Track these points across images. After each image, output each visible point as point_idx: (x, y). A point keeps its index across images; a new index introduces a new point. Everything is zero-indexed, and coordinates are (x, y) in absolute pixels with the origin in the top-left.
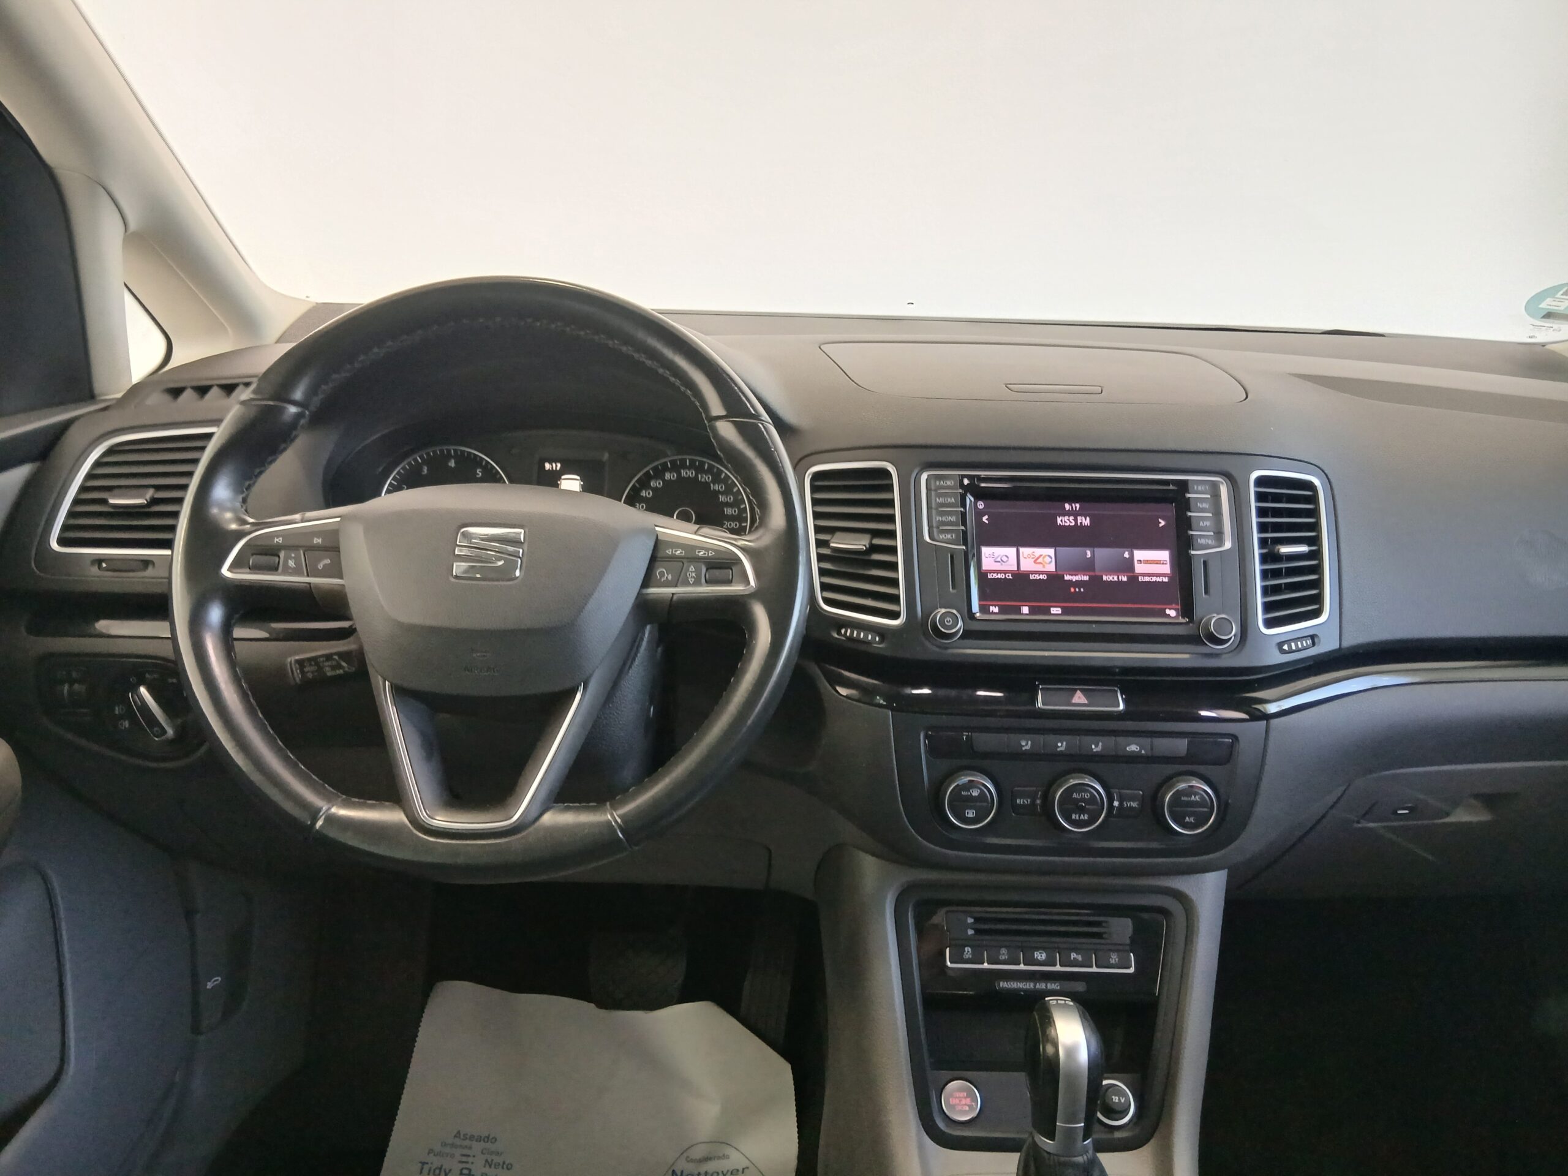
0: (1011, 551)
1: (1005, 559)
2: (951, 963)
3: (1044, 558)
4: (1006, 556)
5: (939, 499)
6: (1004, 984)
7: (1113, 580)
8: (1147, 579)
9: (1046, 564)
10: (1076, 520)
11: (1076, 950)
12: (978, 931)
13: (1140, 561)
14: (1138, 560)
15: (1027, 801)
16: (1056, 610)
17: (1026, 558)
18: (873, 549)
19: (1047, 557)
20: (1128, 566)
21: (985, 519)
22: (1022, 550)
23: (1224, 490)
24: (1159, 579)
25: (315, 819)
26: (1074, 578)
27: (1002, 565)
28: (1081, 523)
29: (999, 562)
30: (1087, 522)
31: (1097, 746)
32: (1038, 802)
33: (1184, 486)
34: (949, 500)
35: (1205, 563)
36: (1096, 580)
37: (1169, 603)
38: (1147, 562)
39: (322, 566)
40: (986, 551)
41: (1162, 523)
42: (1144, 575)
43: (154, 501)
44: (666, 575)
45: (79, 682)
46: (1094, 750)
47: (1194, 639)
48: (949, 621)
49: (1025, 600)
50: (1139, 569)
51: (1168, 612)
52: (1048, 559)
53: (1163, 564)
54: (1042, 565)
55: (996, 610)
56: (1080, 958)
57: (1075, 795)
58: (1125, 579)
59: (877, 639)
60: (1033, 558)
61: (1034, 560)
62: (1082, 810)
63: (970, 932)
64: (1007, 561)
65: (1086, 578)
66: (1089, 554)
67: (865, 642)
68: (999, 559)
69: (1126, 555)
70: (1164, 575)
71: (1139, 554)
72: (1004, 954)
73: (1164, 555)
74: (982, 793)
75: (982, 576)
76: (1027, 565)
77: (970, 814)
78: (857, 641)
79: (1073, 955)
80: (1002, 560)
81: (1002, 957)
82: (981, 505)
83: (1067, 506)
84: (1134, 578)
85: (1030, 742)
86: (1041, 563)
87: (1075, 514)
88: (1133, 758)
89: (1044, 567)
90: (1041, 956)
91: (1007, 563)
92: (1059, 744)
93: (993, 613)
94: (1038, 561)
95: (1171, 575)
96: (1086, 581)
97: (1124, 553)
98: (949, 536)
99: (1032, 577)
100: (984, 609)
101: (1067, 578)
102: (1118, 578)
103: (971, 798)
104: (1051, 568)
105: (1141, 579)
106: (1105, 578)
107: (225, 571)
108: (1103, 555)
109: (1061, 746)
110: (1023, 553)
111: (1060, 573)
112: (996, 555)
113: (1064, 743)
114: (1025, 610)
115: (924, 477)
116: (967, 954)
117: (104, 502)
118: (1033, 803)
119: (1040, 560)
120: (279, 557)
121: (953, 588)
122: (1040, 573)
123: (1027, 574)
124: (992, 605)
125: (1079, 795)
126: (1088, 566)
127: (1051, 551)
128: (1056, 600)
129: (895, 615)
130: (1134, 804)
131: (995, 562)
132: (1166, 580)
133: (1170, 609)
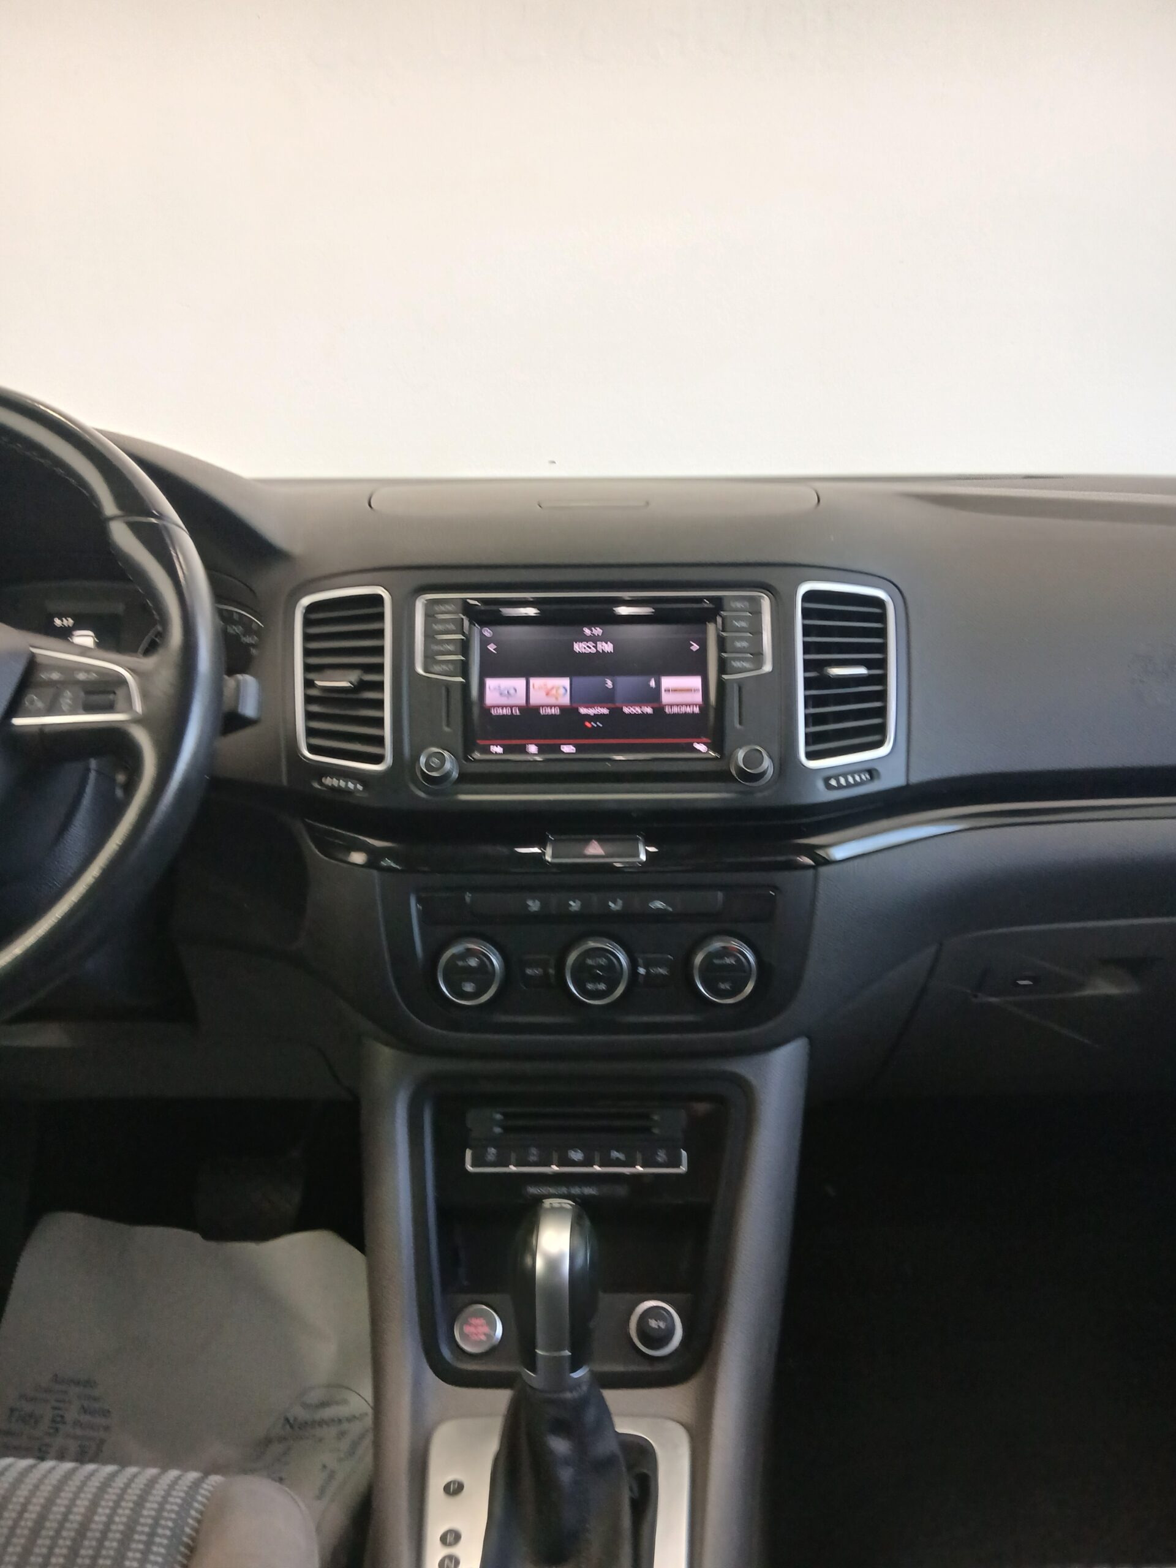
0: (519, 683)
1: (512, 692)
2: (473, 1166)
3: (557, 689)
4: (514, 688)
5: (438, 625)
7: (635, 712)
8: (675, 710)
9: (560, 696)
10: (596, 646)
11: (619, 1147)
12: (507, 1129)
13: (668, 689)
14: (665, 689)
15: (539, 971)
16: (568, 749)
17: (536, 690)
19: (562, 688)
21: (491, 648)
22: (532, 681)
23: (765, 606)
24: (689, 710)
26: (591, 712)
27: (508, 699)
28: (602, 650)
29: (506, 695)
30: (608, 647)
31: (615, 904)
32: (551, 971)
33: (718, 602)
34: (449, 627)
35: (740, 688)
36: (616, 712)
37: (698, 737)
38: (675, 690)
40: (491, 683)
42: (671, 706)
46: (613, 909)
47: (722, 776)
48: (435, 761)
49: (531, 737)
50: (666, 698)
51: (697, 746)
52: (562, 691)
53: (693, 692)
54: (555, 698)
55: (498, 749)
56: (623, 1157)
57: (589, 962)
58: (649, 710)
59: (359, 787)
60: (544, 690)
61: (546, 692)
62: (597, 979)
63: (498, 1130)
65: (605, 711)
66: (609, 684)
67: (347, 792)
68: (505, 692)
69: (653, 683)
70: (694, 705)
71: (667, 682)
72: (533, 1154)
73: (694, 682)
74: (482, 964)
75: (485, 711)
76: (537, 699)
77: (469, 987)
78: (338, 790)
79: (615, 1154)
80: (508, 693)
81: (533, 1158)
82: (487, 632)
83: (587, 631)
84: (659, 710)
85: (537, 902)
86: (554, 695)
87: (595, 639)
88: (659, 917)
90: (577, 1155)
91: (515, 696)
92: (572, 903)
93: (494, 753)
94: (551, 693)
95: (702, 705)
96: (604, 714)
97: (650, 681)
98: (446, 667)
99: (542, 712)
101: (583, 711)
102: (642, 710)
103: (469, 970)
104: (566, 700)
105: (667, 710)
106: (626, 710)
108: (626, 683)
109: (574, 905)
110: (533, 684)
111: (574, 705)
112: (502, 687)
113: (578, 902)
114: (533, 749)
115: (421, 601)
116: (491, 1156)
118: (546, 974)
121: (448, 725)
122: (552, 706)
123: (536, 709)
124: (493, 745)
125: (595, 961)
126: (608, 697)
127: (565, 682)
128: (568, 737)
129: (378, 759)
130: (663, 971)
131: (502, 695)
132: (697, 710)
133: (700, 743)
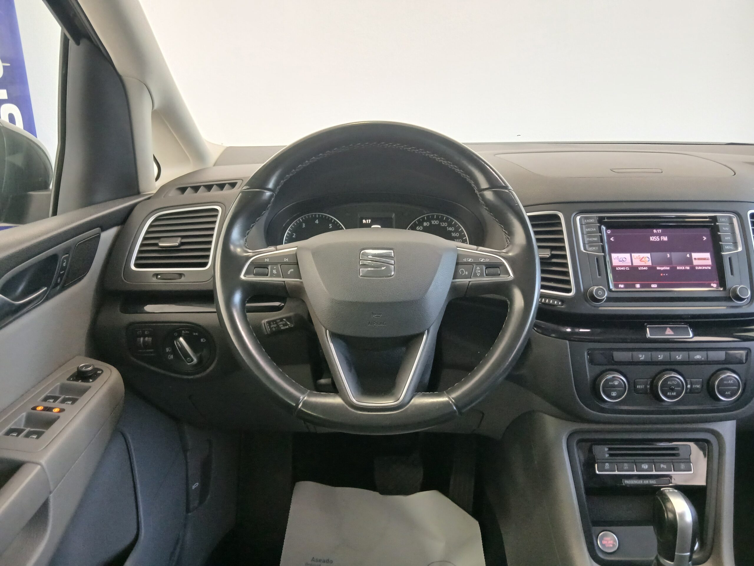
0: (627, 256)
1: (624, 259)
2: (599, 471)
3: (645, 258)
4: (625, 258)
5: (587, 229)
6: (627, 482)
7: (682, 269)
8: (700, 268)
9: (647, 261)
10: (660, 238)
11: (663, 463)
12: (611, 455)
13: (696, 258)
14: (694, 258)
15: (643, 387)
16: (654, 286)
17: (635, 259)
18: (553, 256)
19: (647, 258)
20: (689, 261)
21: (612, 239)
22: (633, 255)
23: (735, 221)
24: (706, 268)
25: (298, 405)
26: (662, 269)
27: (623, 263)
28: (663, 240)
29: (621, 261)
30: (665, 239)
31: (679, 357)
32: (648, 386)
33: (714, 219)
34: (593, 229)
35: (730, 259)
36: (673, 269)
37: (712, 280)
38: (699, 259)
39: (290, 273)
40: (614, 256)
41: (705, 238)
42: (698, 266)
43: (182, 244)
44: (465, 272)
45: (148, 336)
46: (678, 359)
47: (728, 299)
48: (600, 292)
49: (638, 280)
50: (695, 263)
51: (712, 285)
52: (647, 259)
53: (707, 260)
54: (644, 262)
55: (622, 286)
56: (665, 467)
57: (669, 383)
58: (688, 268)
59: (560, 303)
60: (639, 259)
61: (640, 259)
62: (672, 390)
63: (607, 456)
64: (626, 261)
65: (668, 268)
66: (669, 256)
67: (554, 305)
68: (621, 260)
69: (688, 256)
70: (709, 266)
71: (695, 255)
72: (626, 466)
73: (707, 255)
74: (620, 382)
75: (614, 268)
76: (636, 263)
77: (614, 394)
78: (549, 304)
79: (662, 466)
80: (623, 260)
81: (626, 468)
82: (609, 232)
83: (655, 231)
84: (693, 267)
85: (644, 356)
86: (643, 261)
87: (660, 235)
88: (698, 363)
89: (646, 263)
90: (645, 466)
91: (626, 262)
92: (659, 356)
93: (621, 288)
94: (642, 260)
95: (712, 266)
96: (668, 270)
97: (687, 254)
98: (594, 248)
99: (639, 269)
100: (616, 286)
101: (658, 268)
102: (685, 268)
103: (614, 386)
104: (650, 263)
105: (697, 268)
106: (678, 268)
107: (242, 277)
108: (675, 256)
109: (661, 357)
110: (634, 256)
111: (654, 266)
112: (619, 258)
113: (662, 356)
114: (638, 286)
115: (578, 218)
116: (607, 467)
117: (156, 245)
118: (646, 387)
119: (643, 260)
120: (268, 269)
121: (599, 275)
122: (644, 266)
123: (637, 267)
124: (620, 284)
125: (671, 383)
126: (668, 262)
127: (648, 255)
128: (654, 281)
129: (569, 291)
130: (698, 386)
131: (620, 261)
132: (710, 268)
133: (714, 283)
